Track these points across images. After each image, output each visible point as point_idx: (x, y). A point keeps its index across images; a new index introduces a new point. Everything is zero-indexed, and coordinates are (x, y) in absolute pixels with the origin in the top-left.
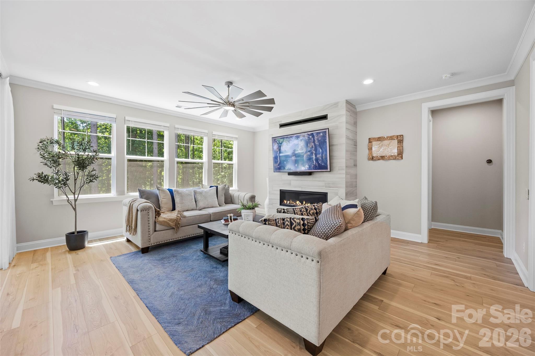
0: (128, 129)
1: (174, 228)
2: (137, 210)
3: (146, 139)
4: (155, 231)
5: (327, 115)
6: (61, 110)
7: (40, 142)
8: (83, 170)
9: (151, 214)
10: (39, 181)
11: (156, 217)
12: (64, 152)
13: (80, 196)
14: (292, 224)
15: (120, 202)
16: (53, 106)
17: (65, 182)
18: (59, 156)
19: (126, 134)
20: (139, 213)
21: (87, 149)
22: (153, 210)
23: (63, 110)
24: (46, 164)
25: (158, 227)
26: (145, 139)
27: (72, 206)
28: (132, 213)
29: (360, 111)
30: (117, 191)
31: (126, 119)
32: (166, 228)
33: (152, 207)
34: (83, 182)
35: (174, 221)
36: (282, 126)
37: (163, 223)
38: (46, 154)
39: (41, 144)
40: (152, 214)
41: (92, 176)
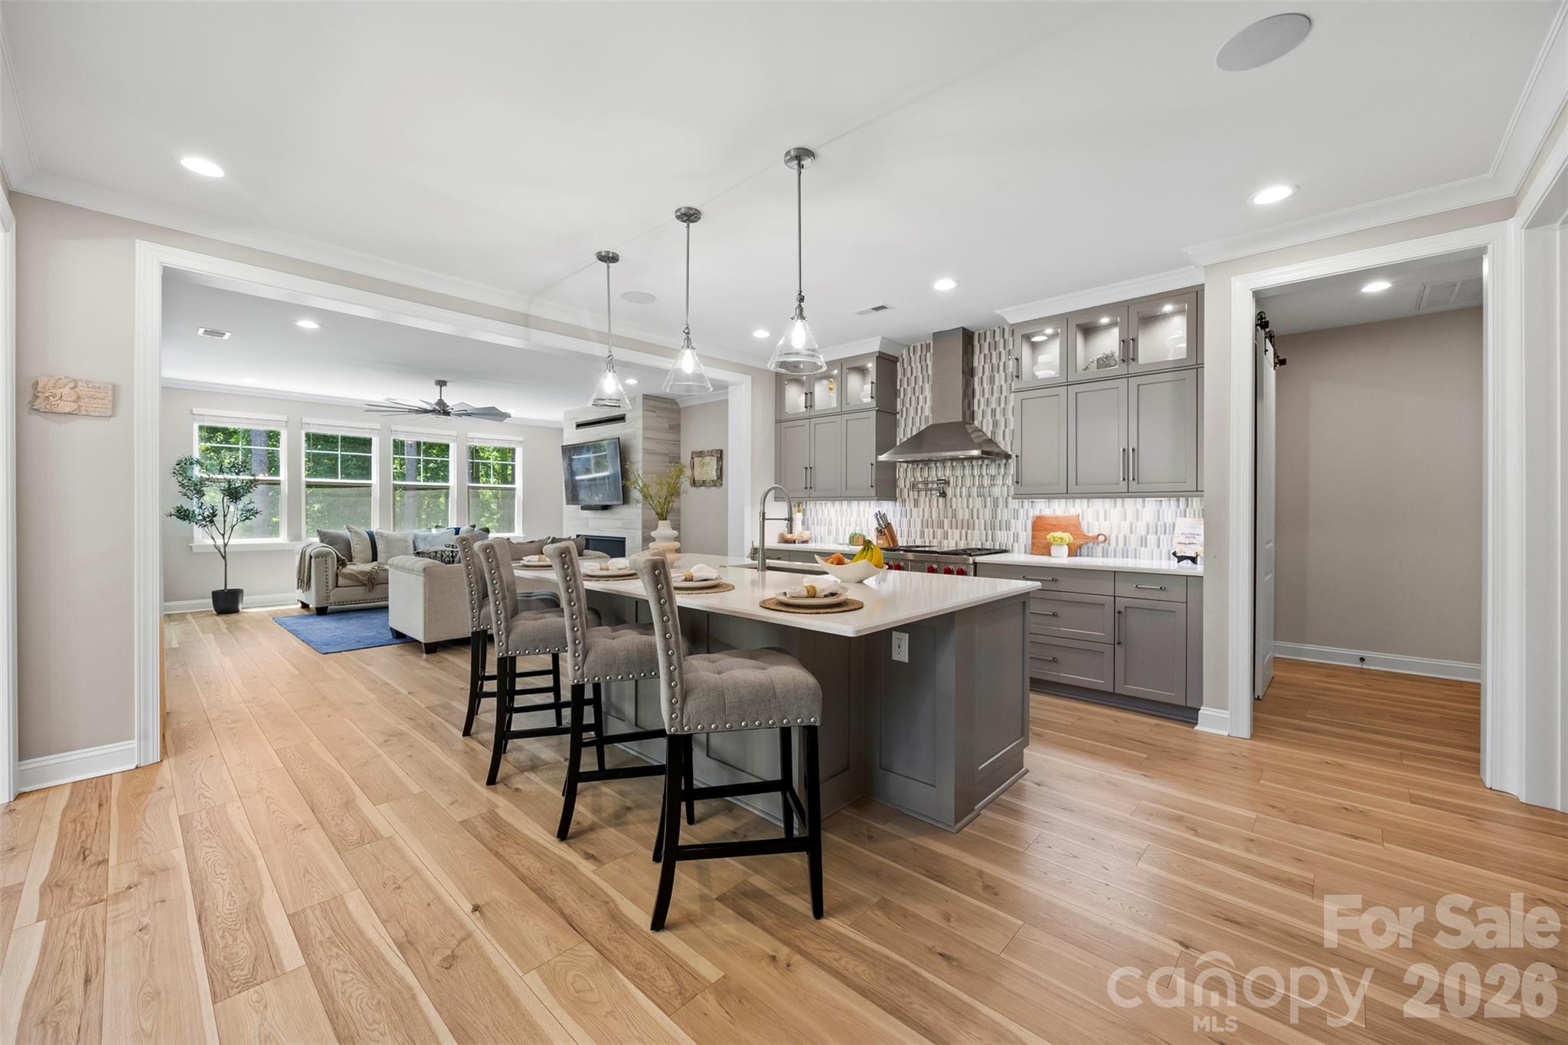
0: (307, 435)
1: (365, 585)
2: (311, 557)
3: (339, 450)
4: (337, 586)
5: (625, 415)
6: (203, 415)
7: (177, 465)
8: (235, 502)
9: (329, 561)
10: (178, 517)
11: (338, 568)
12: (207, 477)
13: (231, 540)
14: (442, 556)
15: (292, 552)
16: (192, 411)
17: (211, 519)
18: (202, 481)
19: (304, 445)
20: (313, 560)
21: (241, 472)
22: (333, 557)
23: (207, 415)
24: (185, 495)
25: (341, 581)
26: (337, 451)
27: (221, 554)
28: (305, 562)
29: (686, 407)
30: (288, 534)
31: (303, 421)
32: (353, 583)
33: (331, 553)
34: (235, 519)
35: (367, 574)
36: (579, 426)
37: (350, 577)
38: (184, 481)
39: (177, 467)
40: (332, 565)
41: (249, 511)
